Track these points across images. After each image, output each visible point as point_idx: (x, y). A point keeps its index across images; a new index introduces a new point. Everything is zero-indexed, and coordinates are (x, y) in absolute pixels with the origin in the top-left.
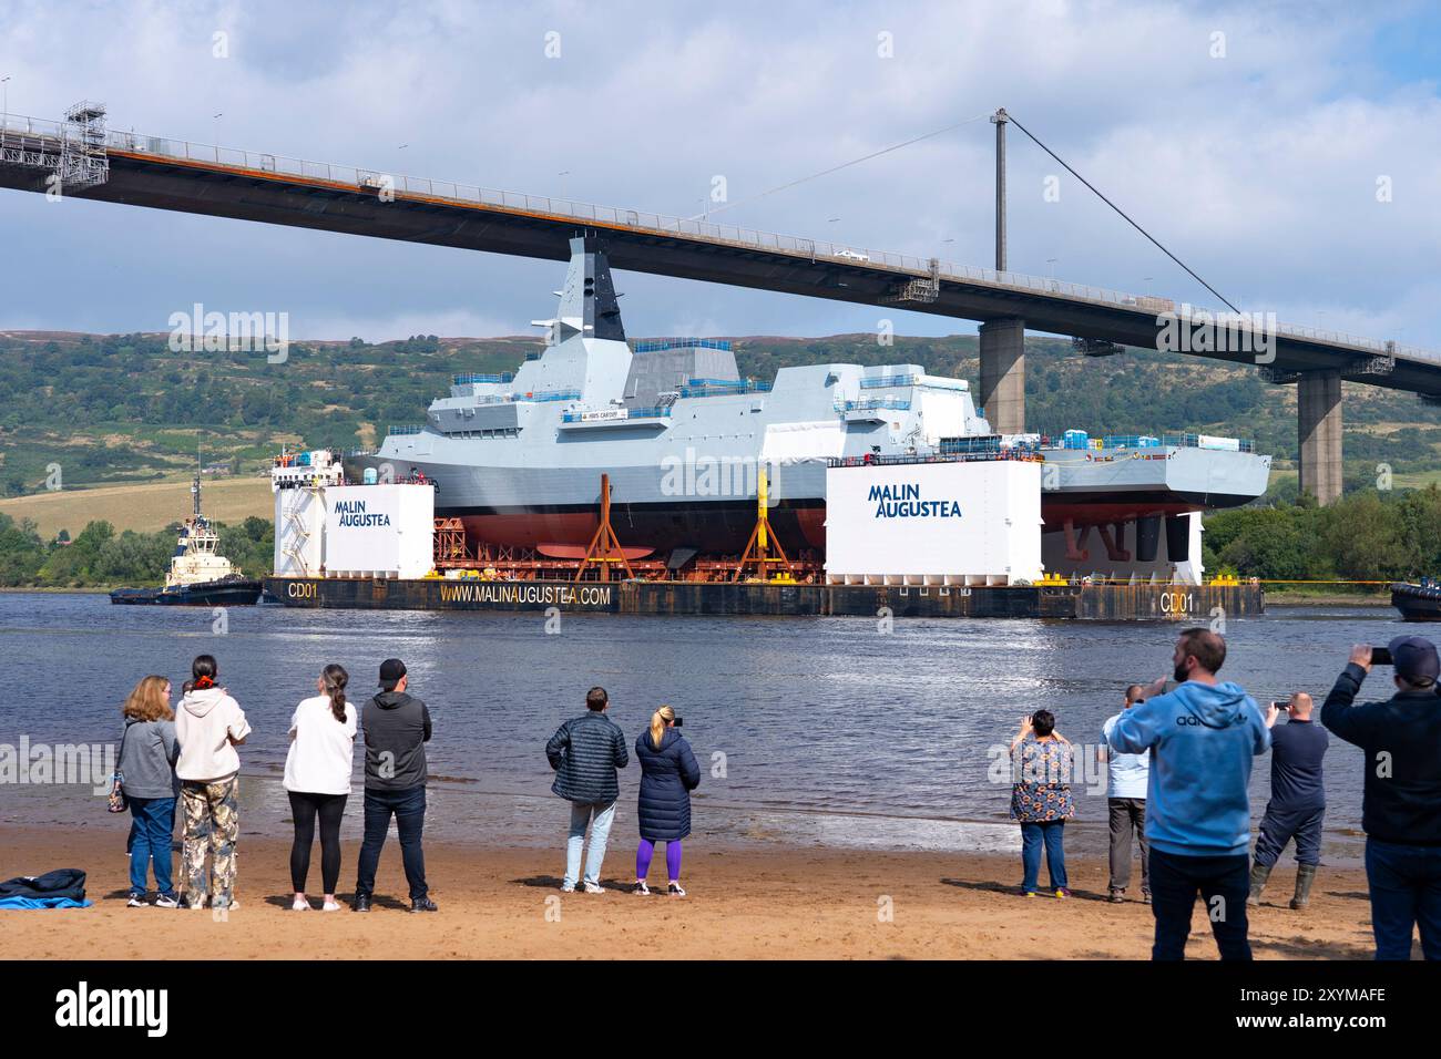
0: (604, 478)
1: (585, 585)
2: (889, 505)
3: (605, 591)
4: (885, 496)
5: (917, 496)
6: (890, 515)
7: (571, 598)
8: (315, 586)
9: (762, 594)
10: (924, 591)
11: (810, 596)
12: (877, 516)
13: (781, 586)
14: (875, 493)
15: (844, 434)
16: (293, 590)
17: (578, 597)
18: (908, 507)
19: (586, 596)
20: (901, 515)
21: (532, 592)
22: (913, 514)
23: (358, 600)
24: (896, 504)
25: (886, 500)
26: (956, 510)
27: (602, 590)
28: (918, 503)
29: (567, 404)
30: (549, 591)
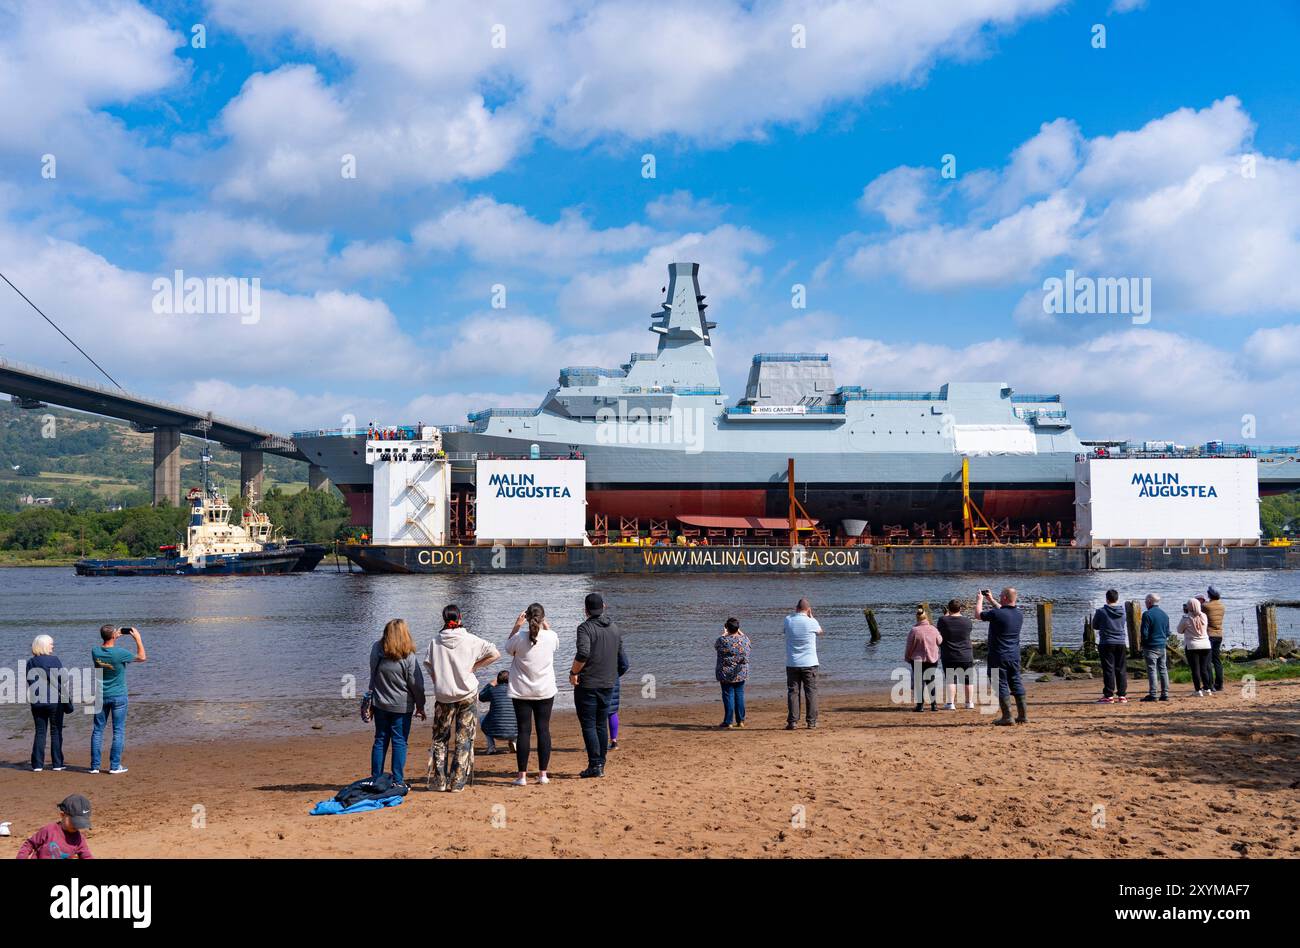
0: (791, 462)
1: (829, 549)
2: (1151, 488)
3: (853, 555)
4: (1147, 481)
5: (1176, 481)
6: (1152, 495)
7: (812, 560)
8: (460, 553)
9: (1027, 554)
10: (1185, 550)
11: (1076, 556)
12: (1140, 496)
13: (1047, 548)
14: (1137, 479)
15: (1034, 435)
16: (425, 558)
17: (821, 559)
18: (1169, 490)
19: (830, 559)
20: (1162, 495)
21: (764, 555)
22: (1172, 494)
23: (525, 565)
24: (1158, 488)
25: (1148, 485)
26: (1212, 492)
27: (849, 553)
28: (1178, 488)
29: (717, 397)
30: (785, 555)
